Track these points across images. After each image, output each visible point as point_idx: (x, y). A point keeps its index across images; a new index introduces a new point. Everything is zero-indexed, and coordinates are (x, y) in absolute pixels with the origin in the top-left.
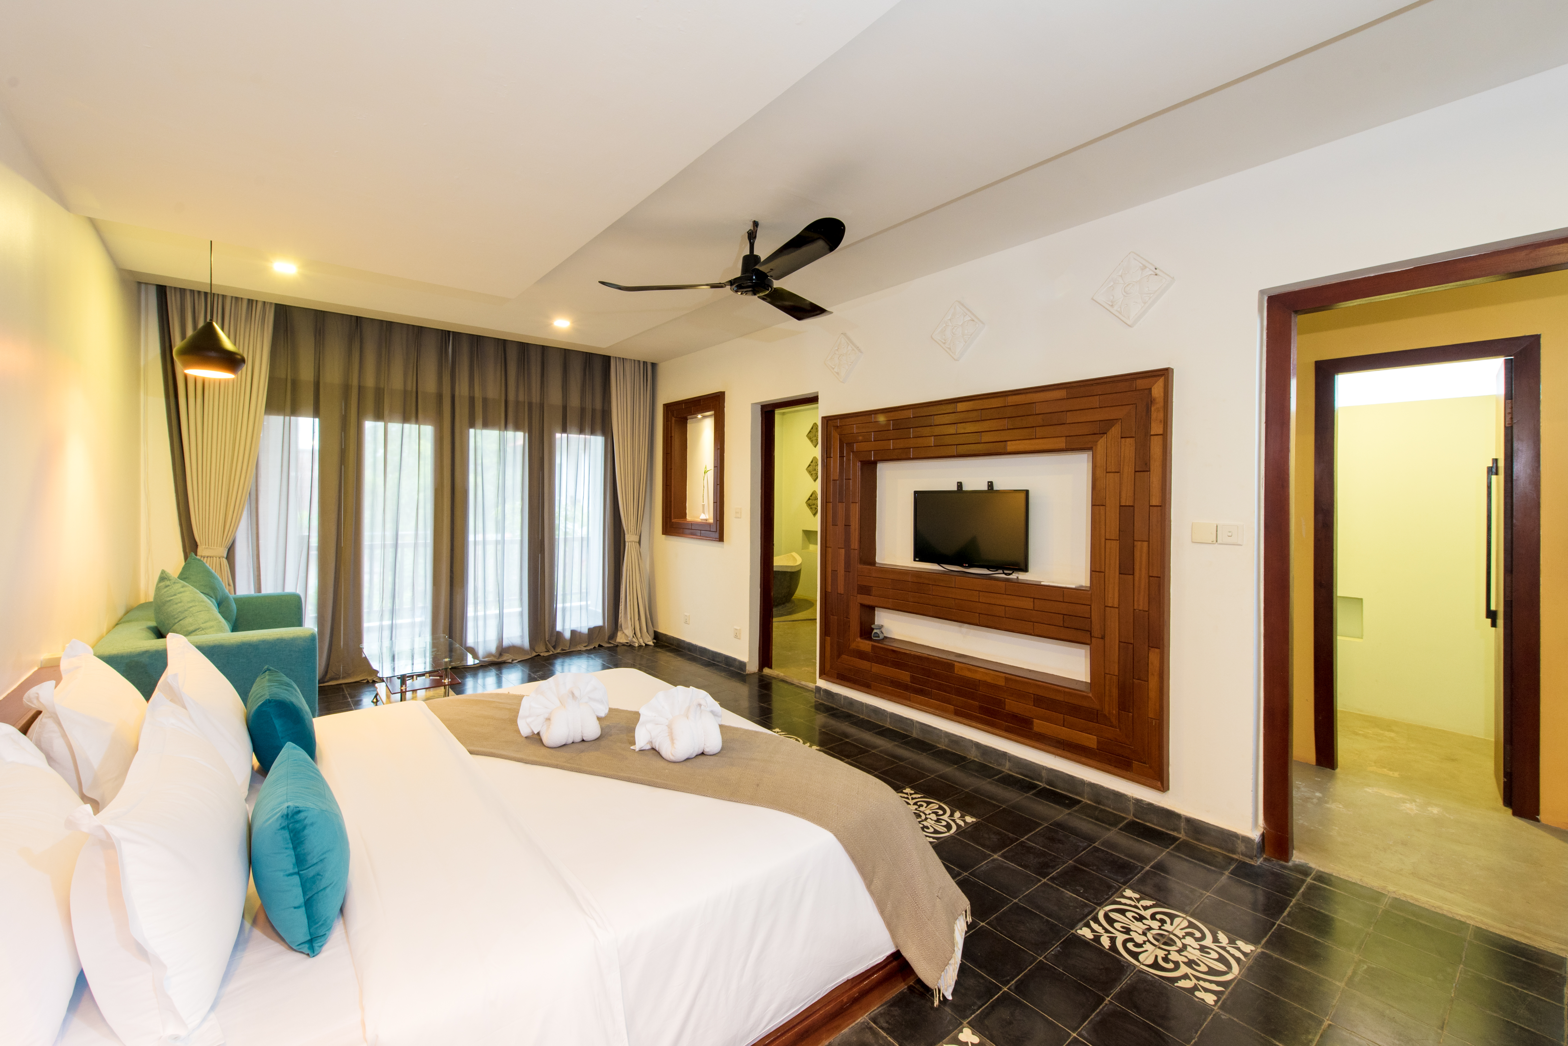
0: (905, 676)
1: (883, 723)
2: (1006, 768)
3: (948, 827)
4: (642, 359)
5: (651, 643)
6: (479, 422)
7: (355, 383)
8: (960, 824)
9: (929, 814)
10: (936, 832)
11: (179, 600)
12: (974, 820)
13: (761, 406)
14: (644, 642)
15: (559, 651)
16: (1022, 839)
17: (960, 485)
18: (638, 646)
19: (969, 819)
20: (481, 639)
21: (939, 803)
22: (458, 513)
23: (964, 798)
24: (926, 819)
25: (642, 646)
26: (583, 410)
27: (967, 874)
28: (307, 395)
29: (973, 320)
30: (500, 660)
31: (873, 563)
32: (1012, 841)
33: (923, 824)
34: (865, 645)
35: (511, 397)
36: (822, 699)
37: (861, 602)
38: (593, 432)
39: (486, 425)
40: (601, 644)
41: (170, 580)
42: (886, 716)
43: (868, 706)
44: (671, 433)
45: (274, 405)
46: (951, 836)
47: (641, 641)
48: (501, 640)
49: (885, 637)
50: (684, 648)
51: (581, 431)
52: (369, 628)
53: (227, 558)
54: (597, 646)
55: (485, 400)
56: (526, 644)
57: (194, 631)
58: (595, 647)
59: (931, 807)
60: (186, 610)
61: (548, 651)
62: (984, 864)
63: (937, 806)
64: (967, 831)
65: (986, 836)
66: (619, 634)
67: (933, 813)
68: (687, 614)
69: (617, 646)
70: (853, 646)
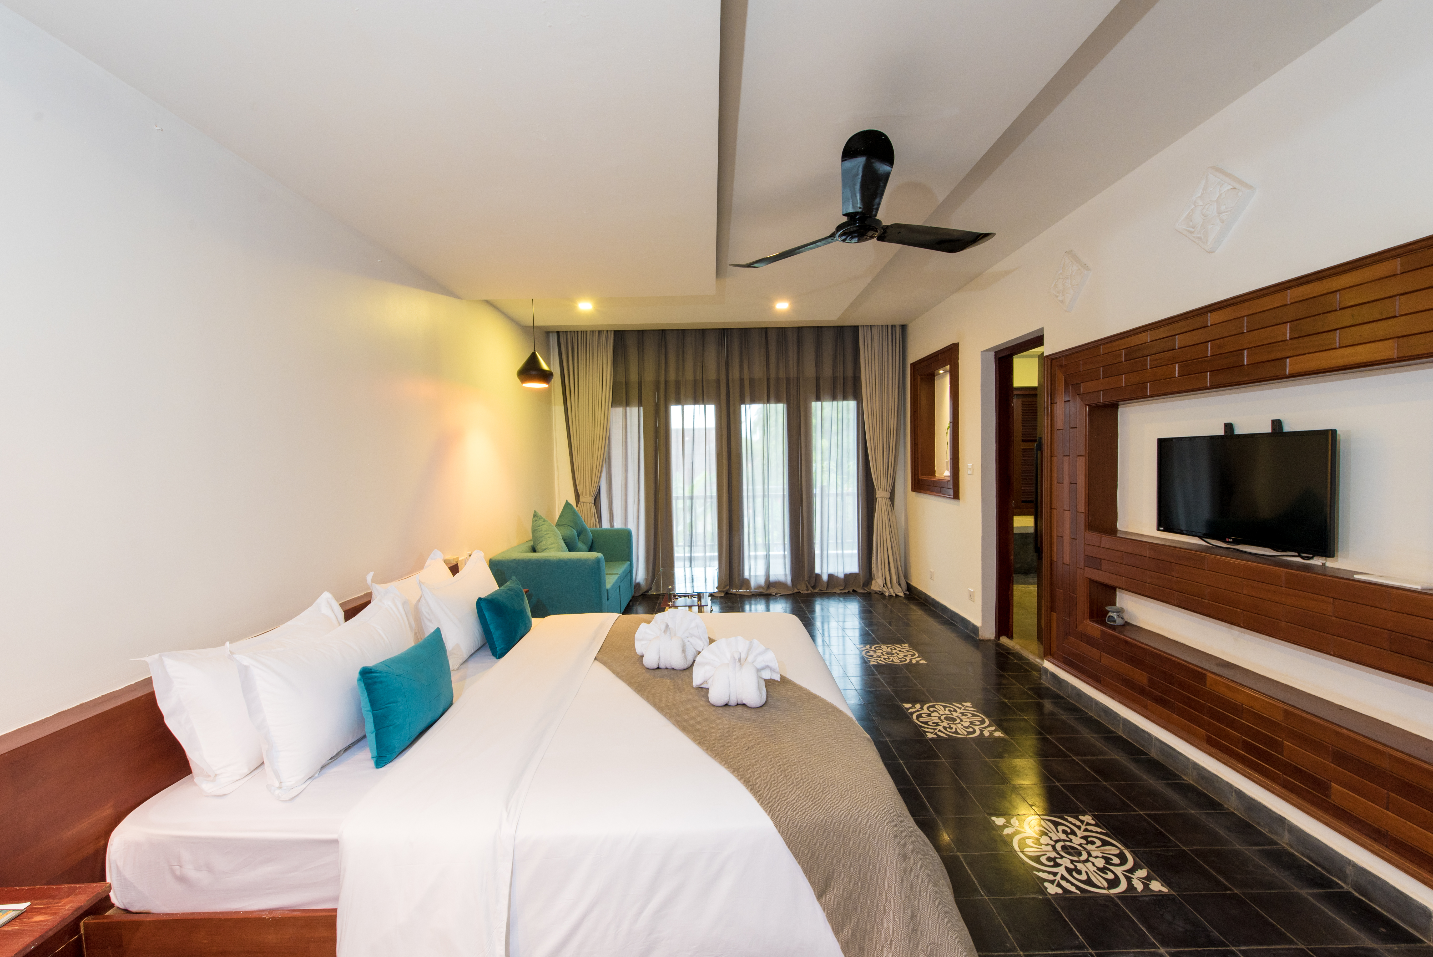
0: (1141, 677)
1: (1114, 728)
2: (1284, 841)
3: (1114, 883)
4: (890, 324)
5: (902, 594)
6: (748, 398)
7: (662, 379)
8: (1135, 886)
9: (1096, 857)
10: (1089, 882)
11: (541, 530)
12: (1165, 890)
13: (995, 352)
14: (894, 593)
15: (816, 591)
16: (1233, 948)
17: (1229, 427)
18: (888, 596)
19: (1156, 886)
20: (752, 573)
21: (1122, 848)
22: (734, 473)
23: (1172, 856)
24: (1087, 861)
25: (893, 596)
26: (835, 379)
27: (1093, 952)
28: (634, 393)
29: (1235, 188)
30: (767, 592)
31: (1112, 530)
32: (1211, 943)
33: (1076, 866)
34: (1094, 629)
35: (773, 375)
36: (1049, 683)
37: (1089, 577)
38: (845, 398)
39: (753, 401)
40: (855, 589)
41: (537, 517)
42: (1118, 720)
43: (1097, 704)
44: (917, 392)
45: (615, 402)
46: (1108, 897)
47: (891, 590)
48: (768, 576)
49: (1126, 622)
50: (930, 604)
51: (834, 398)
52: (677, 557)
53: (594, 504)
54: (851, 591)
55: (752, 380)
56: (789, 581)
57: (545, 550)
58: (849, 592)
59: (1105, 850)
60: (543, 536)
61: (808, 590)
62: (1133, 952)
63: (1117, 852)
64: (1141, 899)
65: (1169, 917)
66: (873, 582)
67: (1103, 857)
68: (932, 570)
69: (870, 593)
70: (1080, 628)
